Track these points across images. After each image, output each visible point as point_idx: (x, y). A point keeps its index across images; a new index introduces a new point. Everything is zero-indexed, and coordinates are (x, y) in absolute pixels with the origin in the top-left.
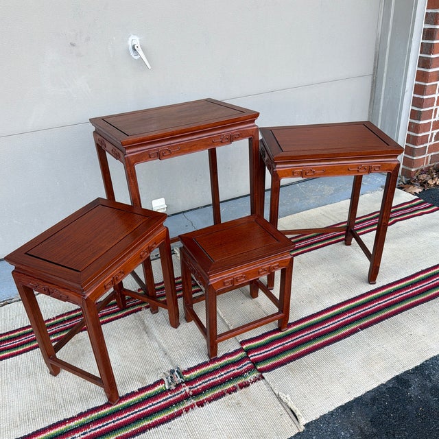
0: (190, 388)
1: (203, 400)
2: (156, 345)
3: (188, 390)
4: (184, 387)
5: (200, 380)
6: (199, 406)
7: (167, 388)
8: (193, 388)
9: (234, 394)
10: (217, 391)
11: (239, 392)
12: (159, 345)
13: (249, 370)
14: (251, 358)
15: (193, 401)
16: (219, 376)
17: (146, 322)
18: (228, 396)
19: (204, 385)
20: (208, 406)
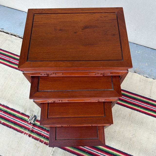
0: (32, 128)
1: (32, 135)
3: (31, 128)
4: (31, 126)
5: (38, 128)
6: (29, 136)
7: (28, 120)
8: (34, 128)
9: (40, 143)
10: (37, 137)
11: (43, 144)
15: (29, 133)
16: (44, 133)
18: (38, 142)
20: (31, 138)
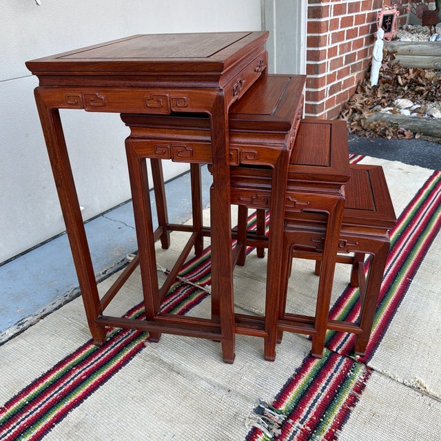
0: (301, 423)
1: (330, 430)
2: (204, 384)
3: (302, 427)
4: (293, 423)
5: (304, 406)
7: (270, 436)
8: (303, 420)
9: (358, 404)
10: (337, 411)
11: (362, 398)
12: (210, 382)
13: (349, 367)
14: (339, 352)
15: (320, 438)
16: (322, 391)
17: (165, 360)
18: (355, 411)
19: (314, 409)
20: (342, 435)
